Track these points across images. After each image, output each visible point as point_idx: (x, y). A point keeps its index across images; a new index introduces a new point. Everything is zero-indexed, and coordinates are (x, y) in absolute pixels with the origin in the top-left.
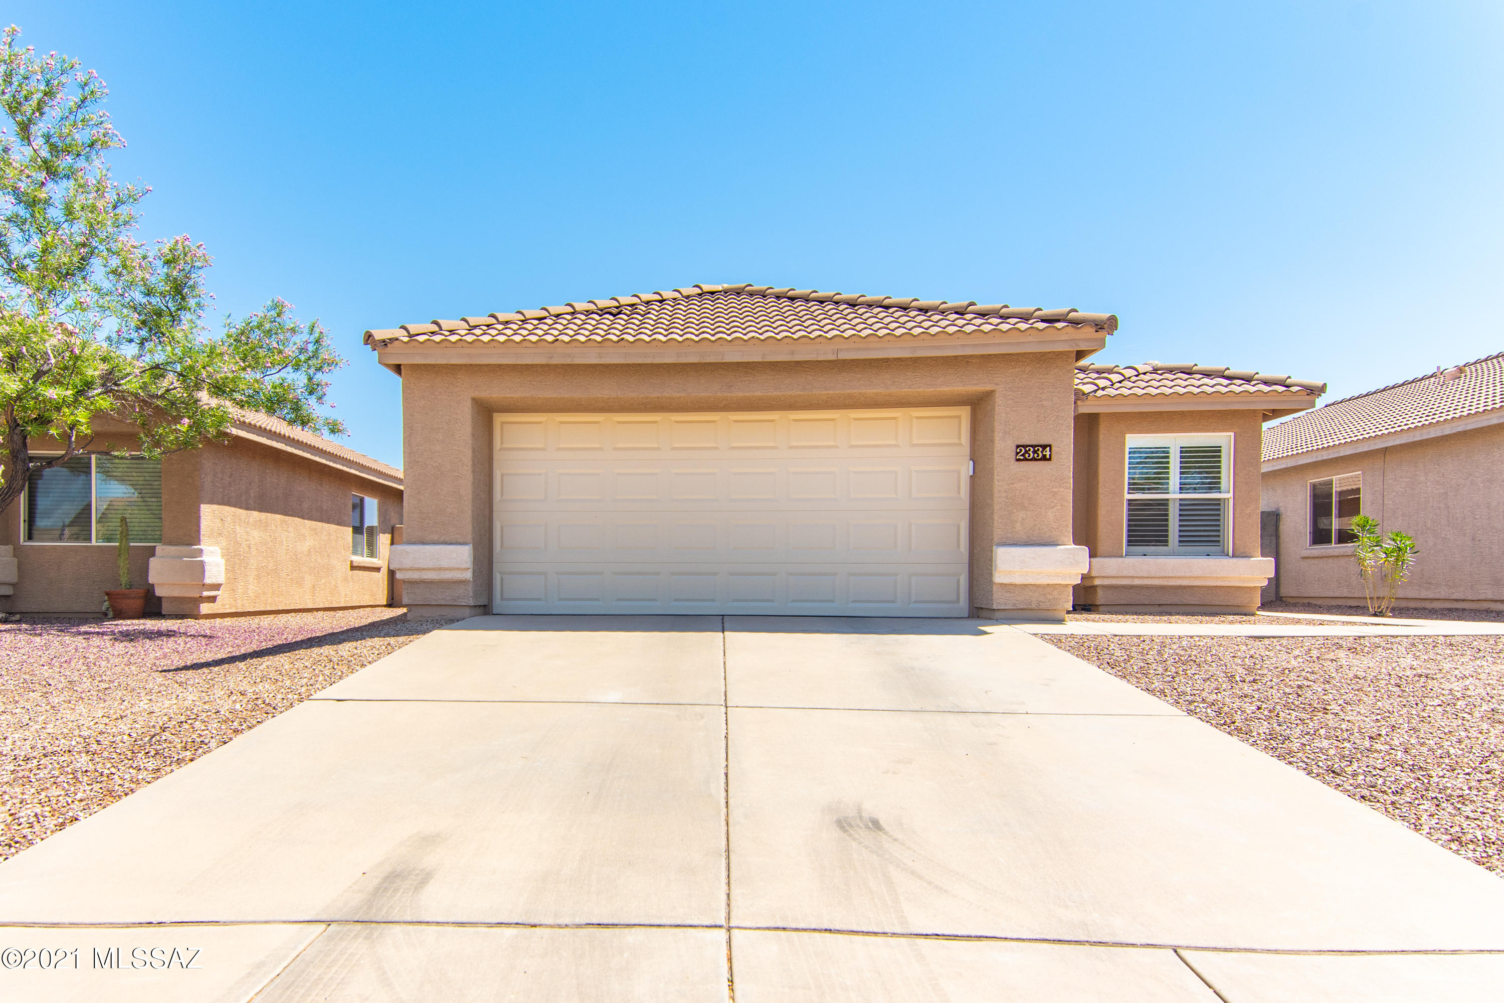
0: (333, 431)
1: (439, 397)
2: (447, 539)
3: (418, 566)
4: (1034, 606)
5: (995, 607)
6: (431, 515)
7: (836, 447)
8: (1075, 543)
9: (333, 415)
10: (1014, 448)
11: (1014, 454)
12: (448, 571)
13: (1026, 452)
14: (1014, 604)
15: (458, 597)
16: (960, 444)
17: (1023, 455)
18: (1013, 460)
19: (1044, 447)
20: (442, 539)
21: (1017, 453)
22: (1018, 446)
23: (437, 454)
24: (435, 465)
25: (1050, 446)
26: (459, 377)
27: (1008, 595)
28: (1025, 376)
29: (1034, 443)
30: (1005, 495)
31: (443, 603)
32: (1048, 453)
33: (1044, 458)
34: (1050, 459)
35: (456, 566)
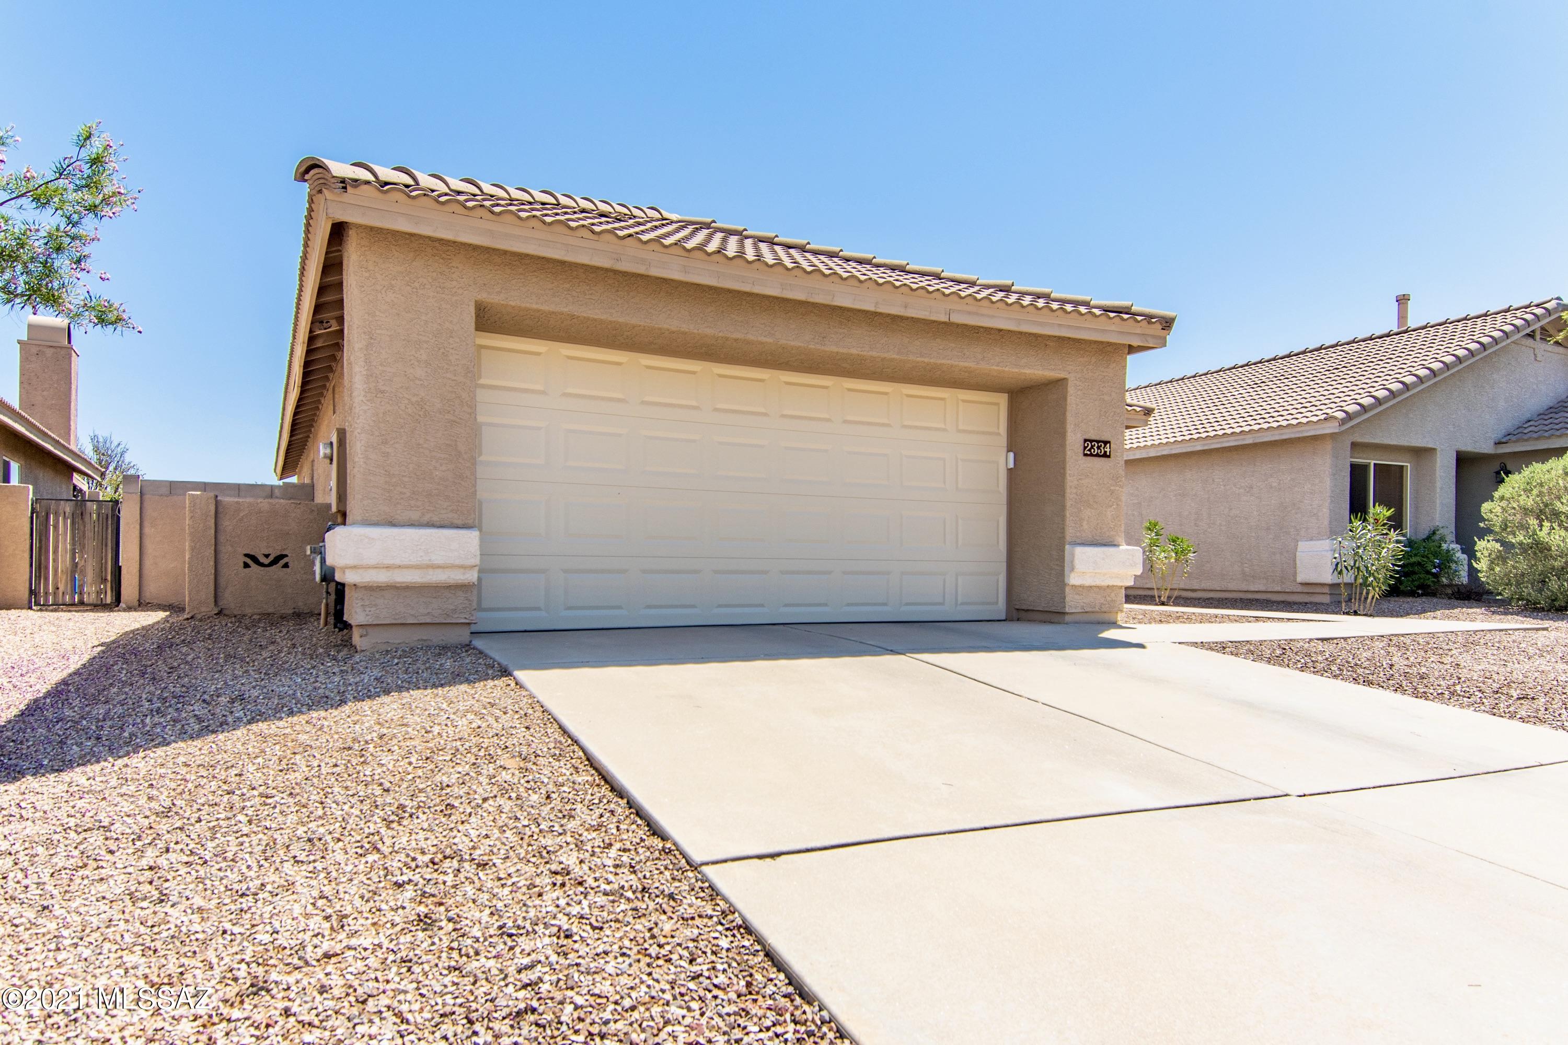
0: (102, 320)
1: (421, 292)
2: (435, 519)
3: (391, 562)
4: (1097, 609)
5: (1067, 610)
6: (406, 479)
7: (888, 425)
8: (1128, 544)
9: (105, 293)
10: (1082, 442)
11: (1082, 448)
12: (440, 571)
13: (1092, 447)
14: (1083, 607)
15: (454, 611)
16: (998, 434)
17: (1090, 450)
18: (1082, 455)
19: (1106, 443)
20: (426, 519)
21: (1085, 448)
22: (1085, 441)
23: (418, 382)
24: (414, 399)
25: (1109, 442)
26: (454, 264)
27: (1077, 597)
28: (1090, 367)
29: (1098, 438)
30: (1075, 491)
31: (428, 621)
32: (1108, 450)
33: (1105, 455)
34: (1109, 457)
35: (457, 562)
